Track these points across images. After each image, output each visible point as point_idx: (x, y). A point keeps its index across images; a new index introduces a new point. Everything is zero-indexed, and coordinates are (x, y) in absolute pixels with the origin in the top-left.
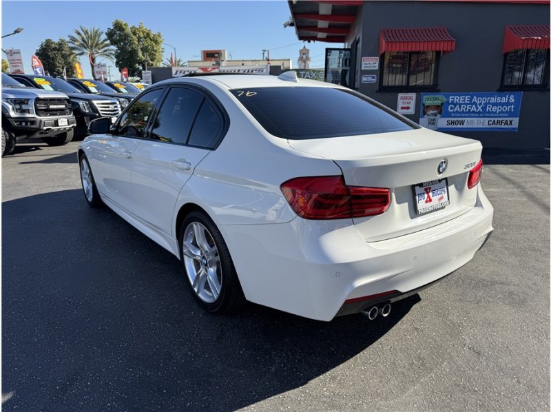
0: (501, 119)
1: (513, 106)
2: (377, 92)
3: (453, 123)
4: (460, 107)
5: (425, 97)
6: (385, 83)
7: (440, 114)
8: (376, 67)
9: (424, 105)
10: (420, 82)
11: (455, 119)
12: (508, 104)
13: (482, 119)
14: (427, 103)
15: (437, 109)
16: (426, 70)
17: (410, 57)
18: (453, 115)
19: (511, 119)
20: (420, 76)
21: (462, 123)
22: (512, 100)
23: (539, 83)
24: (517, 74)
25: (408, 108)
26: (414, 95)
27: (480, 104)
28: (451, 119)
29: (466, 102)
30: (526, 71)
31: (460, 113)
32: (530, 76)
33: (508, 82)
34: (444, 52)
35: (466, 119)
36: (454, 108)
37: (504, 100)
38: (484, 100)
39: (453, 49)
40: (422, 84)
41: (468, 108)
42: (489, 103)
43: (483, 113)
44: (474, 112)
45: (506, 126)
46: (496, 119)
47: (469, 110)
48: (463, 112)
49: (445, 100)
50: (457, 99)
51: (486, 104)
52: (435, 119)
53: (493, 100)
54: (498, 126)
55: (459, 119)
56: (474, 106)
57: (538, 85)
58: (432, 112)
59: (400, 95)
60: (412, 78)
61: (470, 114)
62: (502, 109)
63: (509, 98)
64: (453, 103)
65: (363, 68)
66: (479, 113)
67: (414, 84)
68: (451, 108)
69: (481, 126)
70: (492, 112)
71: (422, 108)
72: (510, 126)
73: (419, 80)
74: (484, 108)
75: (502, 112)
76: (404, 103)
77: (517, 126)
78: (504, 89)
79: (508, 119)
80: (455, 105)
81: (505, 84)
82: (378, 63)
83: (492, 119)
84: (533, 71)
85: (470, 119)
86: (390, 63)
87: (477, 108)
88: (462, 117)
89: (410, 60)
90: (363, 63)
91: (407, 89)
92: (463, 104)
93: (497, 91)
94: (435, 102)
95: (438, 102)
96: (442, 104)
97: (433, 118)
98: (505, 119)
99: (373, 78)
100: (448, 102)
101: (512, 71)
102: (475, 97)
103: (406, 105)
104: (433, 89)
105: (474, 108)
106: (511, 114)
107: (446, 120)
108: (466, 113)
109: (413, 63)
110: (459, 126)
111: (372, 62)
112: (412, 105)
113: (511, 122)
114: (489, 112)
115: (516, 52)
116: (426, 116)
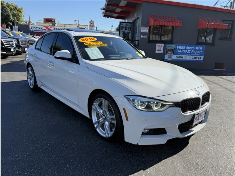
0: (197, 56)
1: (201, 51)
2: (147, 42)
3: (178, 57)
4: (181, 51)
5: (167, 46)
6: (151, 39)
7: (173, 53)
8: (147, 31)
9: (167, 49)
10: (166, 39)
11: (179, 56)
12: (200, 50)
13: (190, 56)
14: (169, 48)
15: (172, 51)
16: (168, 34)
17: (162, 28)
18: (178, 54)
19: (201, 56)
20: (166, 36)
21: (182, 57)
22: (201, 49)
23: (211, 42)
24: (203, 38)
25: (160, 50)
26: (163, 45)
27: (189, 50)
28: (177, 56)
29: (184, 49)
30: (206, 37)
31: (181, 53)
32: (208, 39)
33: (200, 41)
34: (176, 27)
35: (184, 56)
36: (179, 51)
37: (198, 48)
38: (190, 48)
39: (181, 26)
40: (166, 40)
41: (184, 51)
42: (193, 50)
43: (190, 54)
44: (186, 53)
45: (199, 59)
46: (195, 56)
47: (185, 52)
48: (182, 53)
49: (175, 47)
50: (180, 47)
51: (191, 50)
52: (171, 56)
53: (194, 48)
54: (196, 59)
55: (181, 56)
56: (187, 50)
57: (211, 43)
58: (170, 52)
59: (157, 44)
60: (162, 37)
61: (185, 54)
62: (197, 52)
63: (200, 48)
64: (178, 49)
65: (142, 32)
66: (189, 53)
67: (163, 40)
68: (178, 51)
69: (189, 59)
70: (194, 53)
71: (166, 50)
72: (200, 60)
73: (165, 38)
74: (190, 52)
75: (197, 53)
76: (158, 48)
77: (203, 60)
78: (198, 44)
79: (200, 56)
80: (179, 50)
81: (199, 42)
82: (148, 29)
83: (194, 56)
84: (209, 37)
85: (185, 56)
86: (153, 30)
87: (188, 51)
88: (182, 55)
89: (162, 29)
90: (142, 29)
91: (160, 42)
92: (183, 49)
93: (196, 44)
94: (172, 48)
95: (173, 48)
96: (174, 49)
97: (170, 55)
98: (198, 56)
99: (146, 36)
100: (177, 48)
101: (201, 37)
102: (187, 47)
103: (159, 49)
104: (171, 42)
105: (187, 51)
106: (201, 55)
107: (175, 56)
108: (184, 53)
109: (163, 30)
110: (181, 59)
111: (145, 29)
112: (162, 49)
113: (201, 58)
114: (192, 53)
115: (203, 29)
116: (167, 54)
